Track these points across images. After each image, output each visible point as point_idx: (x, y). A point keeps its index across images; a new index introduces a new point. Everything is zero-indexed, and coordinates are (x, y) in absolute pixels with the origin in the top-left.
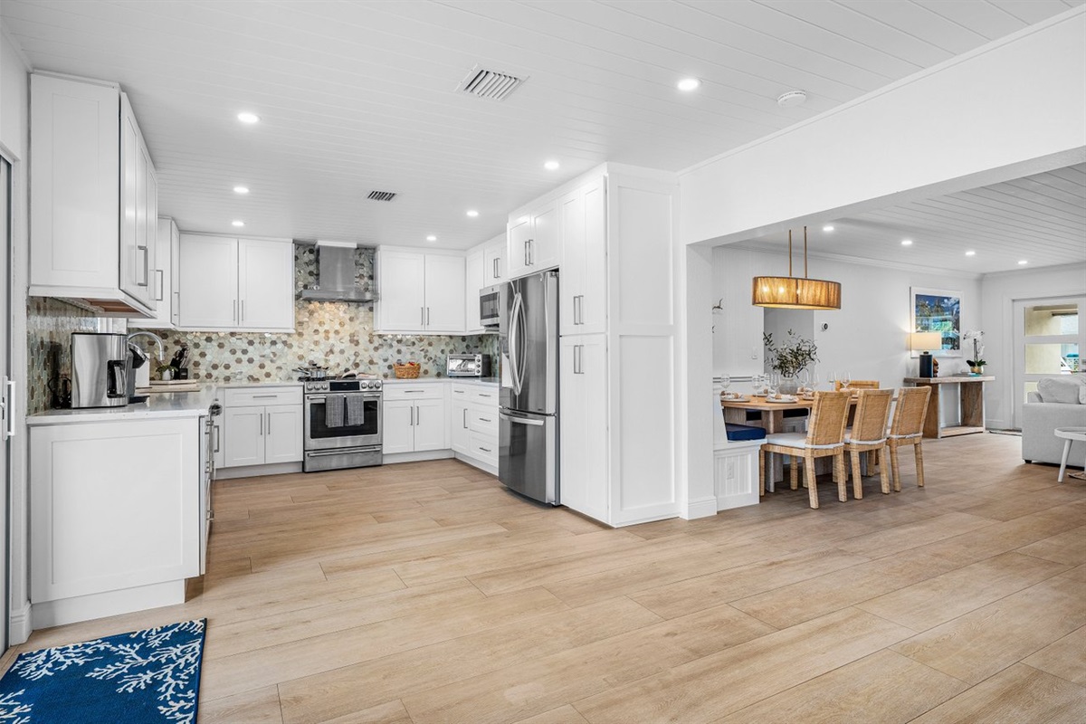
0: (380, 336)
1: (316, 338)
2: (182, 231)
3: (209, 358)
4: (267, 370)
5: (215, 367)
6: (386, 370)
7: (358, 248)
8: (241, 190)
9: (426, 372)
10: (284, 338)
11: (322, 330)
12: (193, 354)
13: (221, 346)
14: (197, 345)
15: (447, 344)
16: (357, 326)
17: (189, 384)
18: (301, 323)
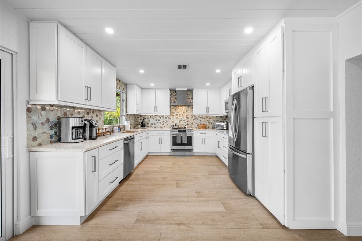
0: (195, 116)
1: (177, 116)
2: (142, 89)
3: (150, 121)
4: (164, 125)
5: (152, 124)
6: (197, 126)
7: (187, 90)
8: (142, 71)
9: (209, 127)
10: (169, 116)
11: (178, 114)
12: (146, 121)
13: (153, 119)
14: (148, 118)
15: (215, 118)
16: (188, 113)
17: (145, 129)
18: (173, 112)
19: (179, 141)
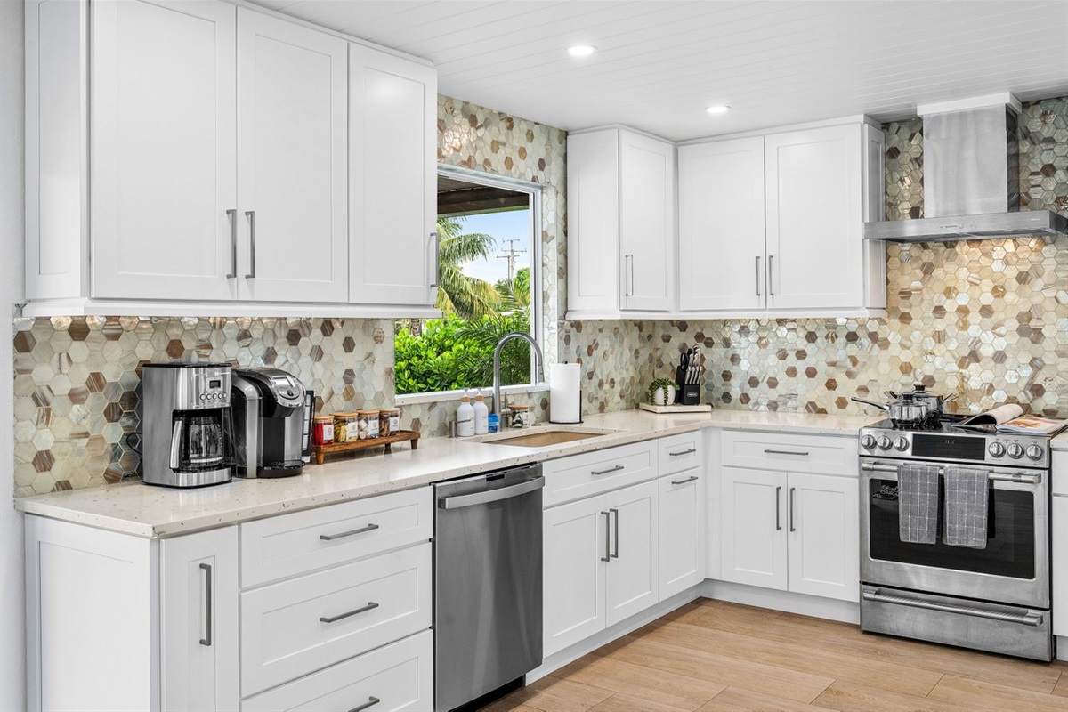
1: (939, 325)
2: (676, 145)
3: (744, 365)
5: (754, 382)
10: (873, 326)
11: (951, 306)
12: (715, 357)
13: (763, 343)
14: (727, 343)
17: (701, 414)
18: (905, 294)
19: (915, 527)
